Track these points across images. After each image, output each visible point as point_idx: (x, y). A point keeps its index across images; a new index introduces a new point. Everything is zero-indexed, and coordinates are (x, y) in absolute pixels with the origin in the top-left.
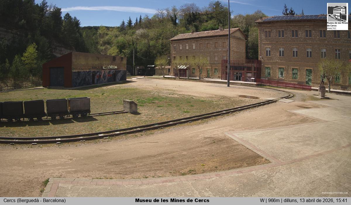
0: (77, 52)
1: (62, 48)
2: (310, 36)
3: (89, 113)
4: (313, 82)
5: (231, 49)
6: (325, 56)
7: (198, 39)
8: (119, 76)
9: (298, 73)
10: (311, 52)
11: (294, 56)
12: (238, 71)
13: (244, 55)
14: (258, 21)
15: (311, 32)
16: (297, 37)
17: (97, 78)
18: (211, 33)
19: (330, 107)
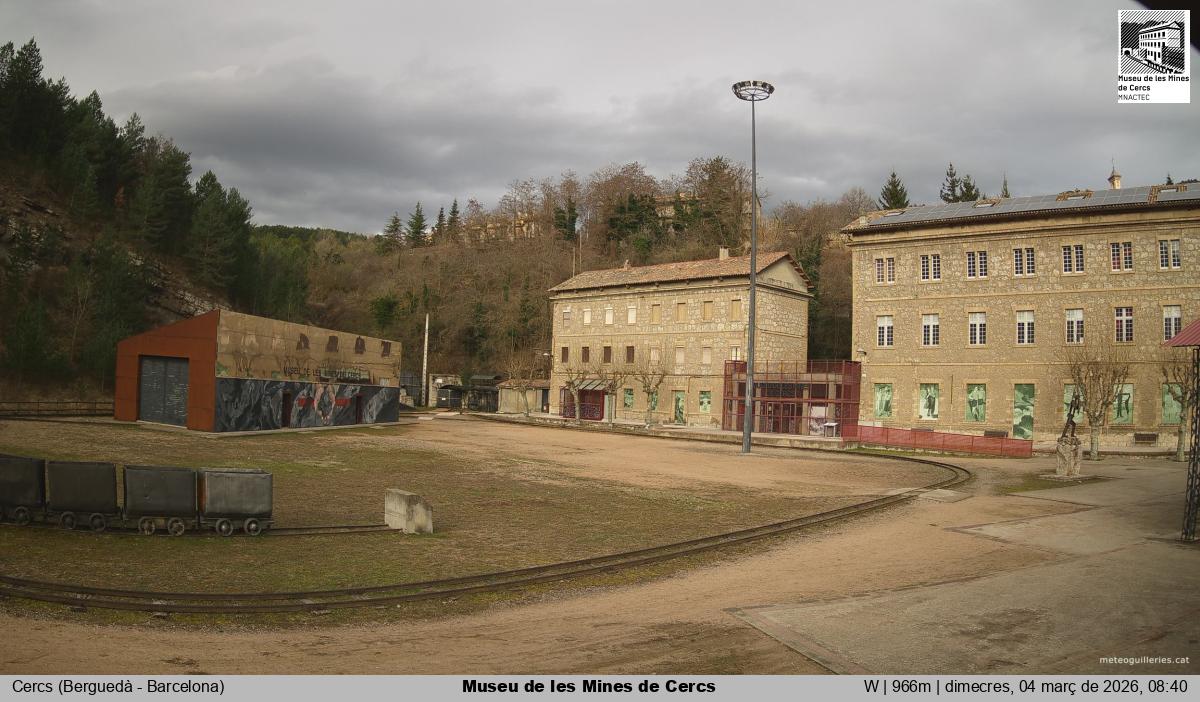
0: (236, 311)
1: (187, 294)
2: (1032, 269)
3: (269, 526)
4: (1039, 425)
5: (760, 325)
6: (1082, 336)
7: (646, 290)
8: (374, 405)
9: (989, 401)
10: (1033, 324)
11: (973, 341)
12: (781, 399)
13: (802, 346)
14: (852, 227)
15: (1033, 255)
16: (986, 274)
17: (301, 408)
18: (691, 269)
19: (1096, 507)
